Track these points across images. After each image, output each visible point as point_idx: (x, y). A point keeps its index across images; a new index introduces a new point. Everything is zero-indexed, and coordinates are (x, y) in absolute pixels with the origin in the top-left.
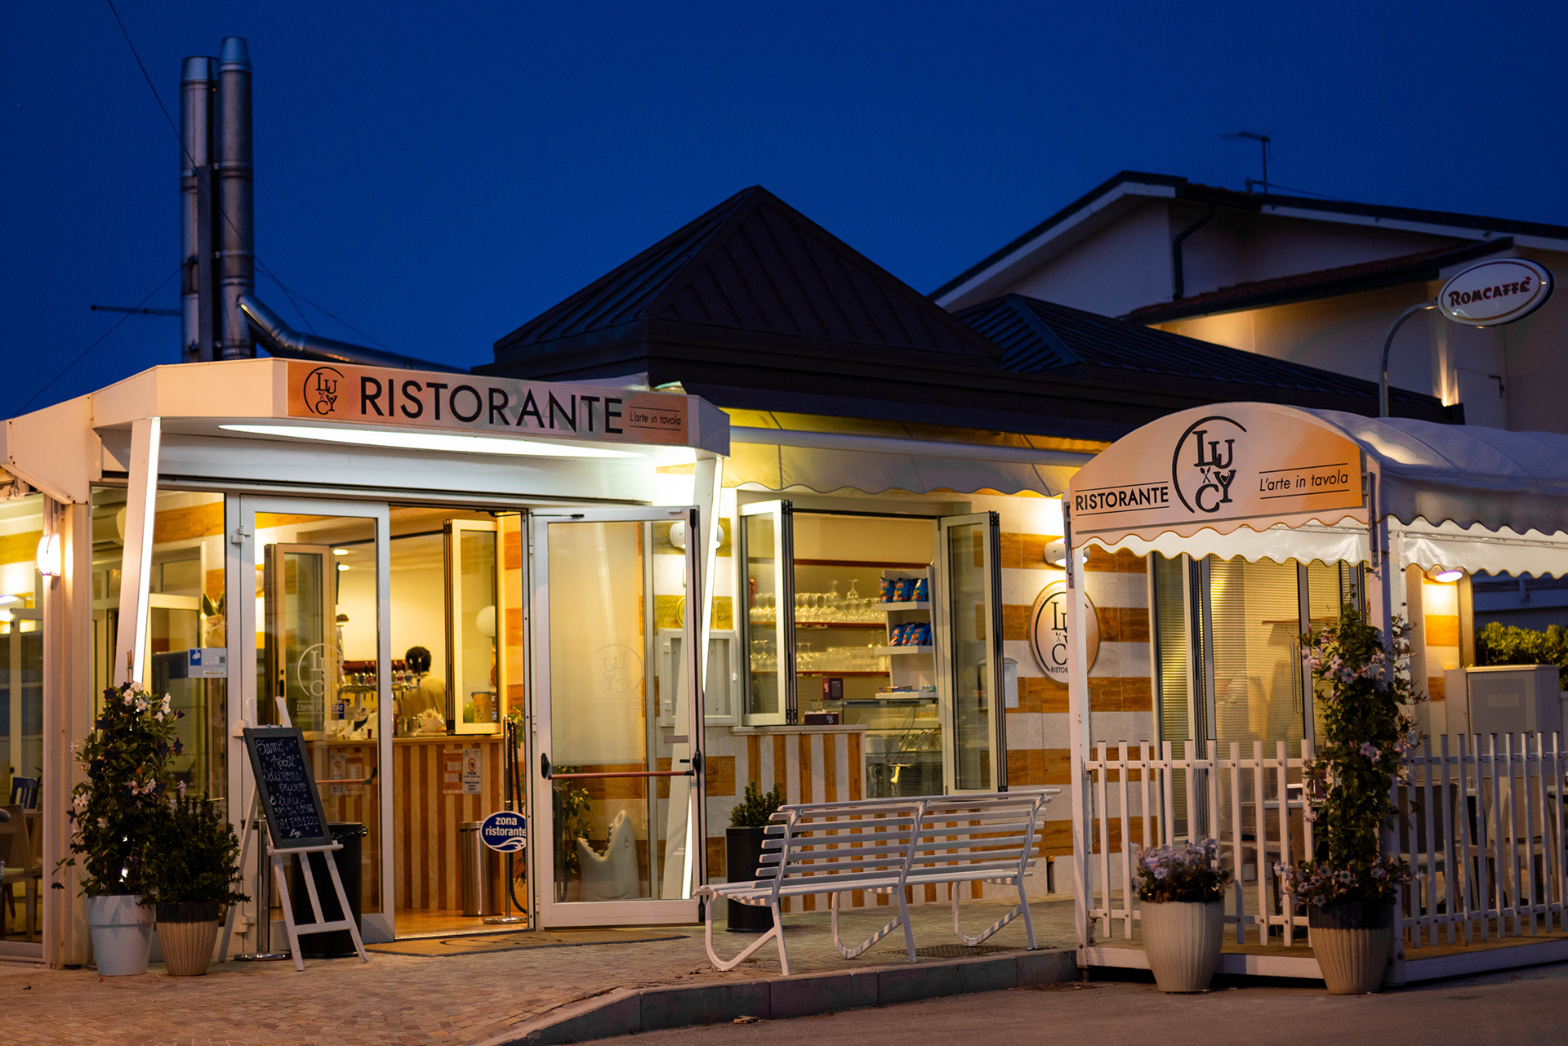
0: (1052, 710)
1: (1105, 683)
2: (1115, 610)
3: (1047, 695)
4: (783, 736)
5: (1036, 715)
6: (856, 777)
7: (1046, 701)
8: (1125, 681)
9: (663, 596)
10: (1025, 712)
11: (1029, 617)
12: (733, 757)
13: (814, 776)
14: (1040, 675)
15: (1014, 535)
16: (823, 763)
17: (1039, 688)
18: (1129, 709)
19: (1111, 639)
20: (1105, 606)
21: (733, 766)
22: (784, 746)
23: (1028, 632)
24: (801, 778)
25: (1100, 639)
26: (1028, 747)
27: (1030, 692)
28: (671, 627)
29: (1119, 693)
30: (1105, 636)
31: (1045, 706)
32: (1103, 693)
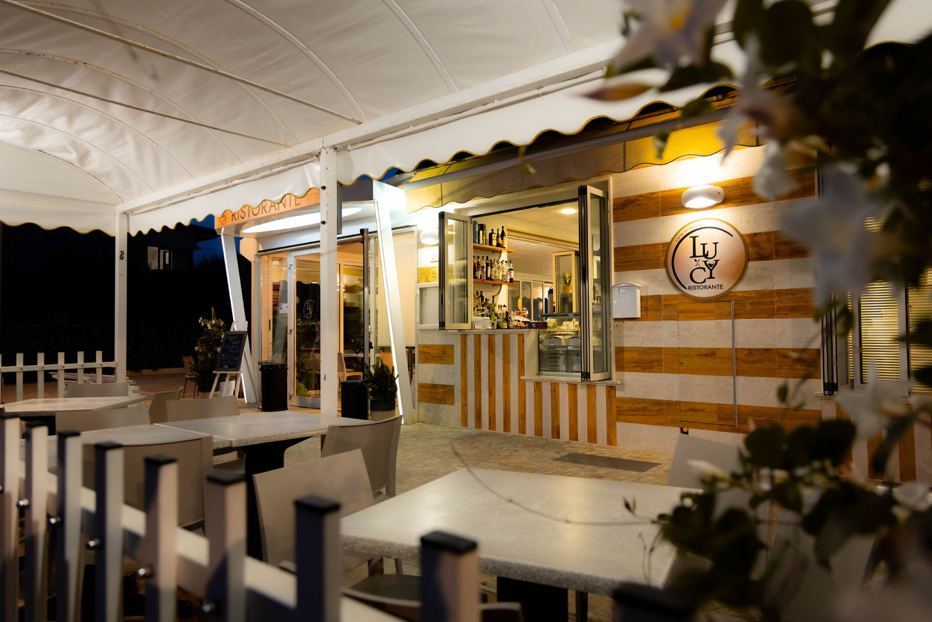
0: (687, 319)
1: (754, 295)
2: (766, 233)
3: (682, 307)
4: (480, 335)
5: (672, 322)
6: (522, 359)
7: (682, 312)
8: (780, 292)
9: (421, 268)
10: (660, 320)
11: (667, 251)
12: (453, 345)
13: (496, 357)
14: (676, 293)
15: (653, 193)
16: (502, 351)
17: (675, 302)
18: (786, 316)
19: (761, 257)
20: (755, 232)
21: (453, 350)
22: (480, 340)
23: (666, 262)
24: (489, 358)
25: (748, 259)
26: (663, 345)
27: (666, 305)
28: (425, 282)
29: (772, 303)
30: (755, 256)
31: (682, 315)
32: (750, 304)
